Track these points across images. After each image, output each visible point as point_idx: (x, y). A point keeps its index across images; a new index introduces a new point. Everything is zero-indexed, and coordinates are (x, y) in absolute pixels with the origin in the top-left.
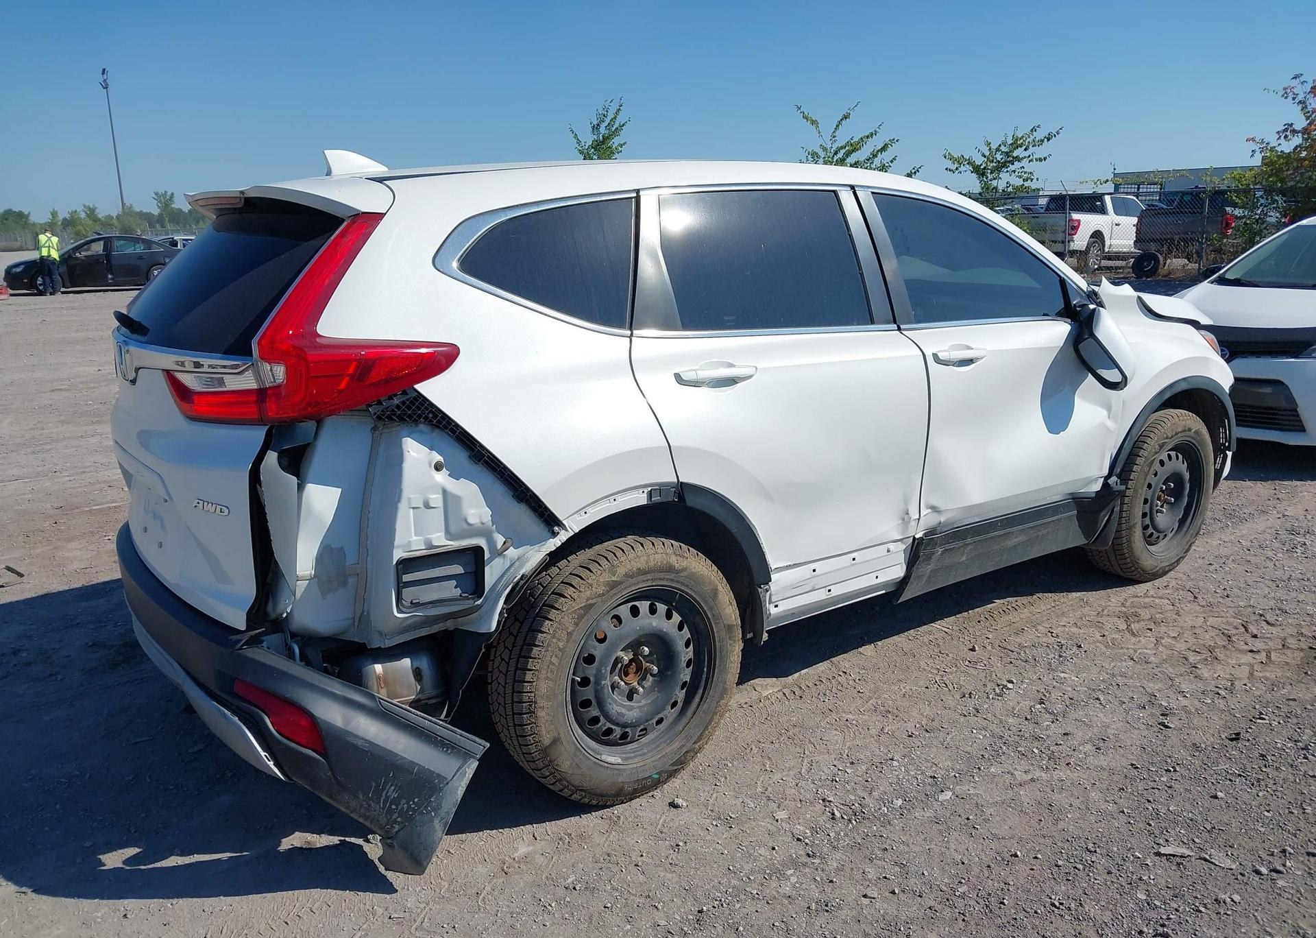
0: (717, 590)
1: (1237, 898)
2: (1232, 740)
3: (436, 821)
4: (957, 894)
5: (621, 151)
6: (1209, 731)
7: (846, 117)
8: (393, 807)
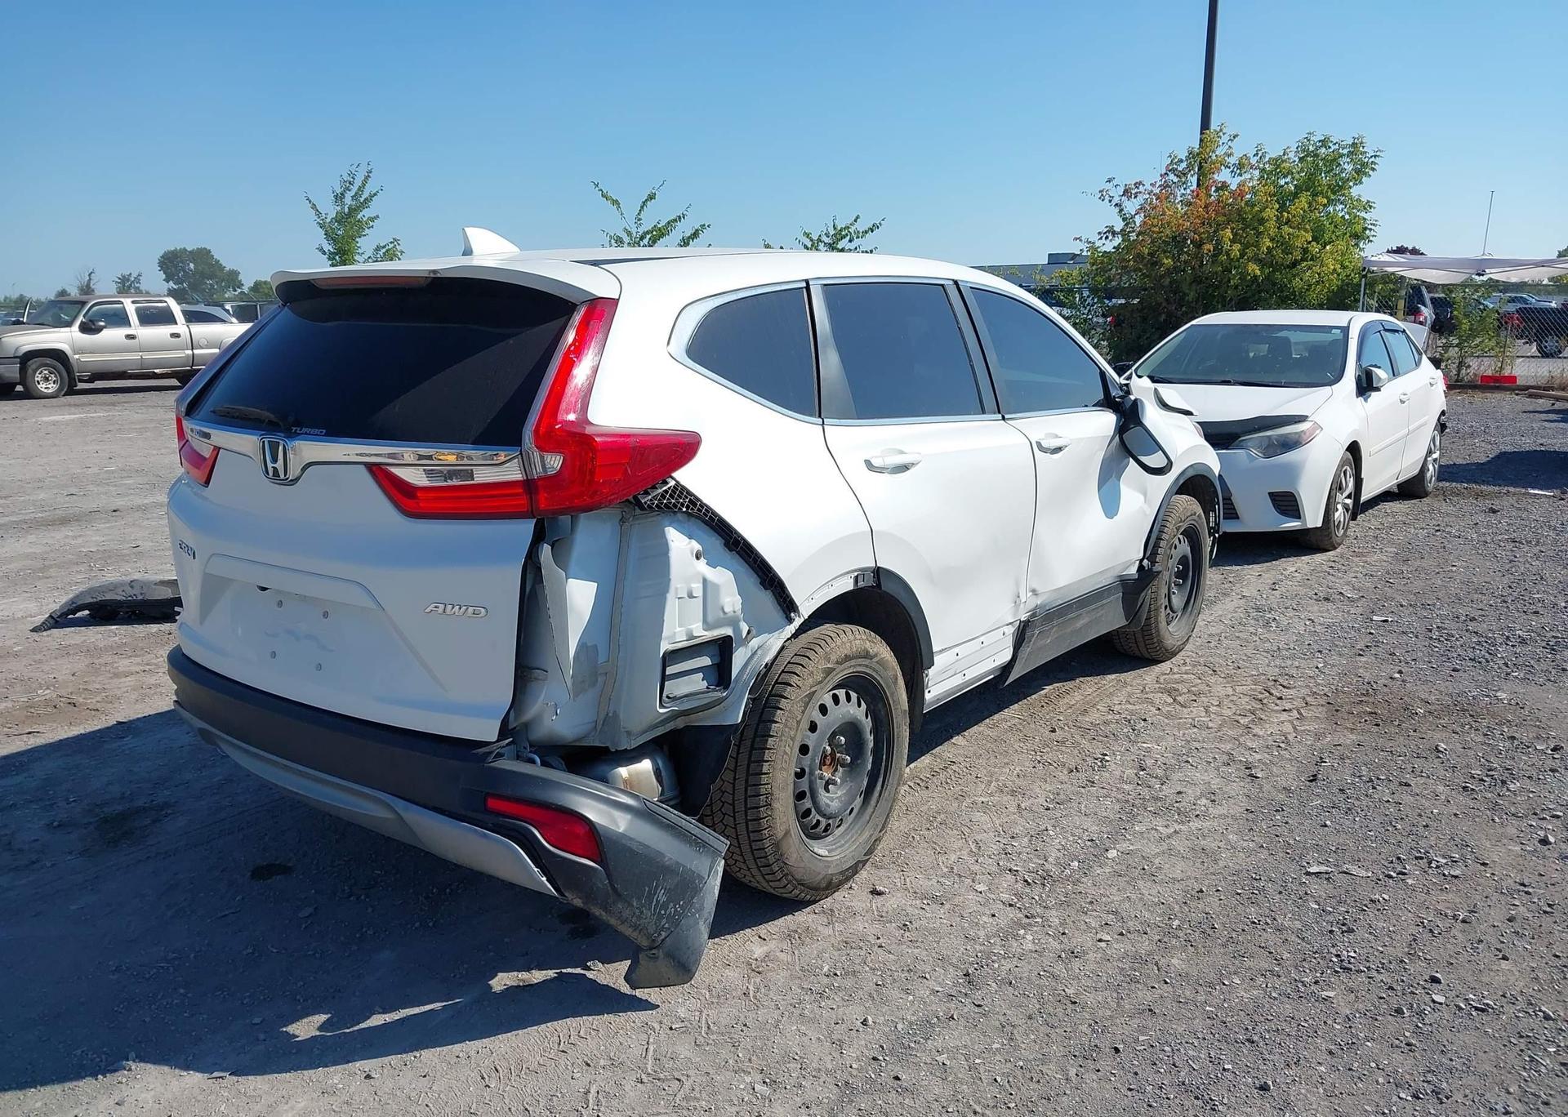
1: (1386, 897)
2: (1311, 781)
3: (701, 923)
4: (1174, 927)
5: (372, 227)
6: (1289, 776)
7: (651, 197)
8: (663, 912)
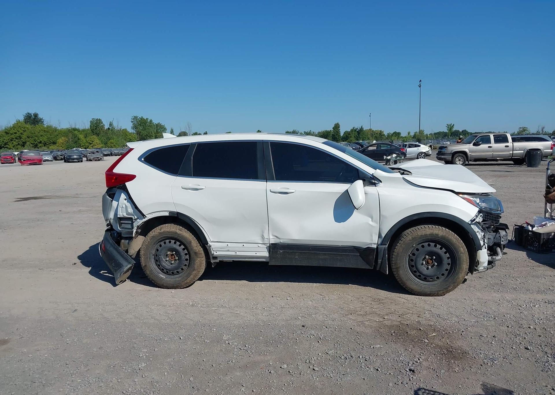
0: (191, 242)
